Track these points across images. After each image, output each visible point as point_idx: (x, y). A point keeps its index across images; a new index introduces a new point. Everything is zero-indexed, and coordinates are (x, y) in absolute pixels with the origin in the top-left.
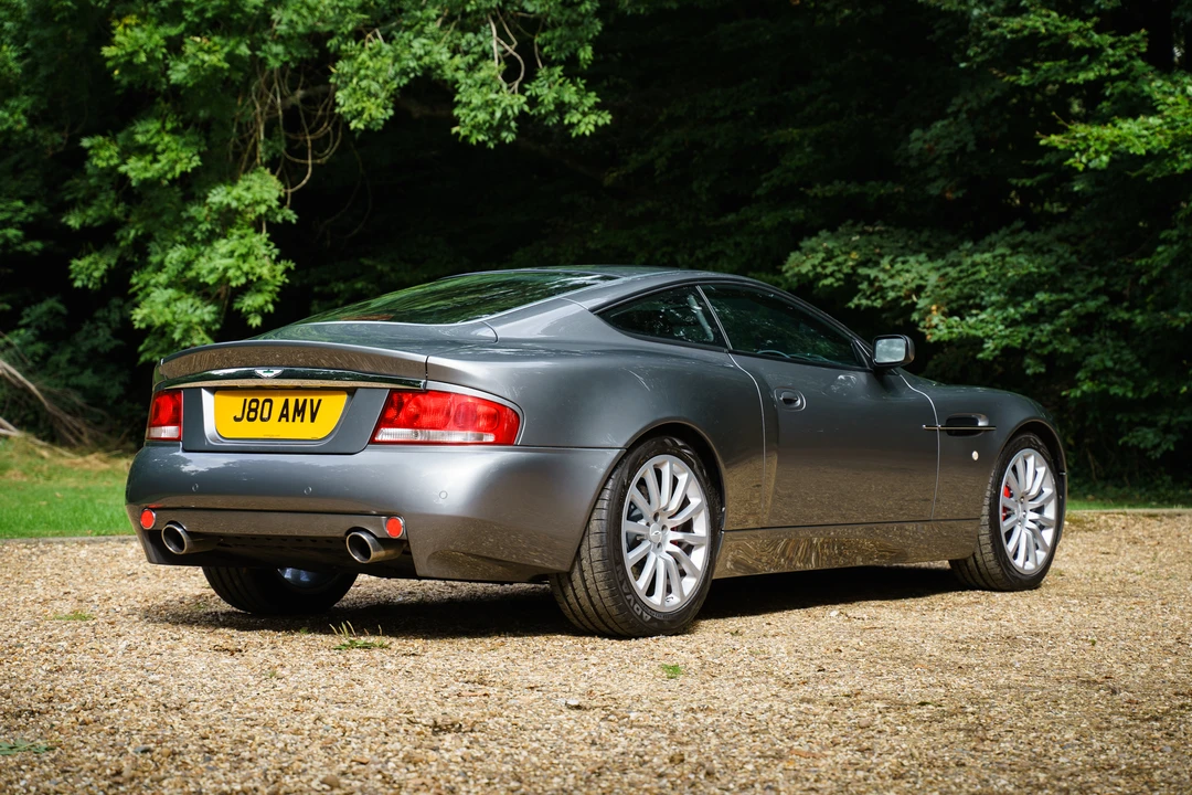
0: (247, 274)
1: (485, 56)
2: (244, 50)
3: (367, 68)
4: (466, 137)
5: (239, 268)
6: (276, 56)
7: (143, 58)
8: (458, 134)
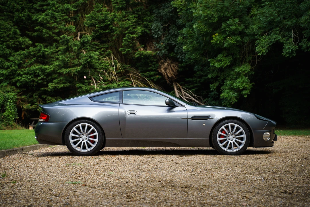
0: (243, 87)
1: (291, 37)
2: (239, 39)
3: (263, 42)
4: (285, 56)
5: (241, 85)
6: (246, 39)
7: (219, 42)
8: (283, 55)
